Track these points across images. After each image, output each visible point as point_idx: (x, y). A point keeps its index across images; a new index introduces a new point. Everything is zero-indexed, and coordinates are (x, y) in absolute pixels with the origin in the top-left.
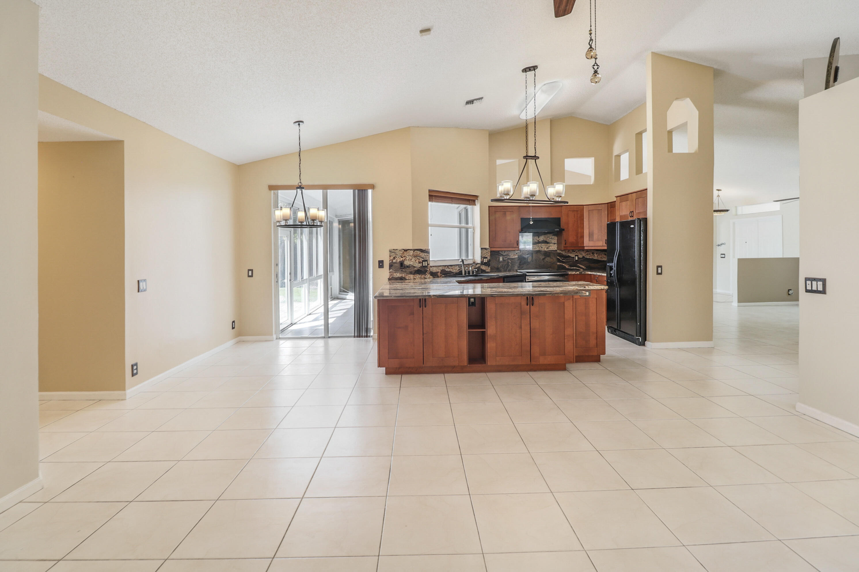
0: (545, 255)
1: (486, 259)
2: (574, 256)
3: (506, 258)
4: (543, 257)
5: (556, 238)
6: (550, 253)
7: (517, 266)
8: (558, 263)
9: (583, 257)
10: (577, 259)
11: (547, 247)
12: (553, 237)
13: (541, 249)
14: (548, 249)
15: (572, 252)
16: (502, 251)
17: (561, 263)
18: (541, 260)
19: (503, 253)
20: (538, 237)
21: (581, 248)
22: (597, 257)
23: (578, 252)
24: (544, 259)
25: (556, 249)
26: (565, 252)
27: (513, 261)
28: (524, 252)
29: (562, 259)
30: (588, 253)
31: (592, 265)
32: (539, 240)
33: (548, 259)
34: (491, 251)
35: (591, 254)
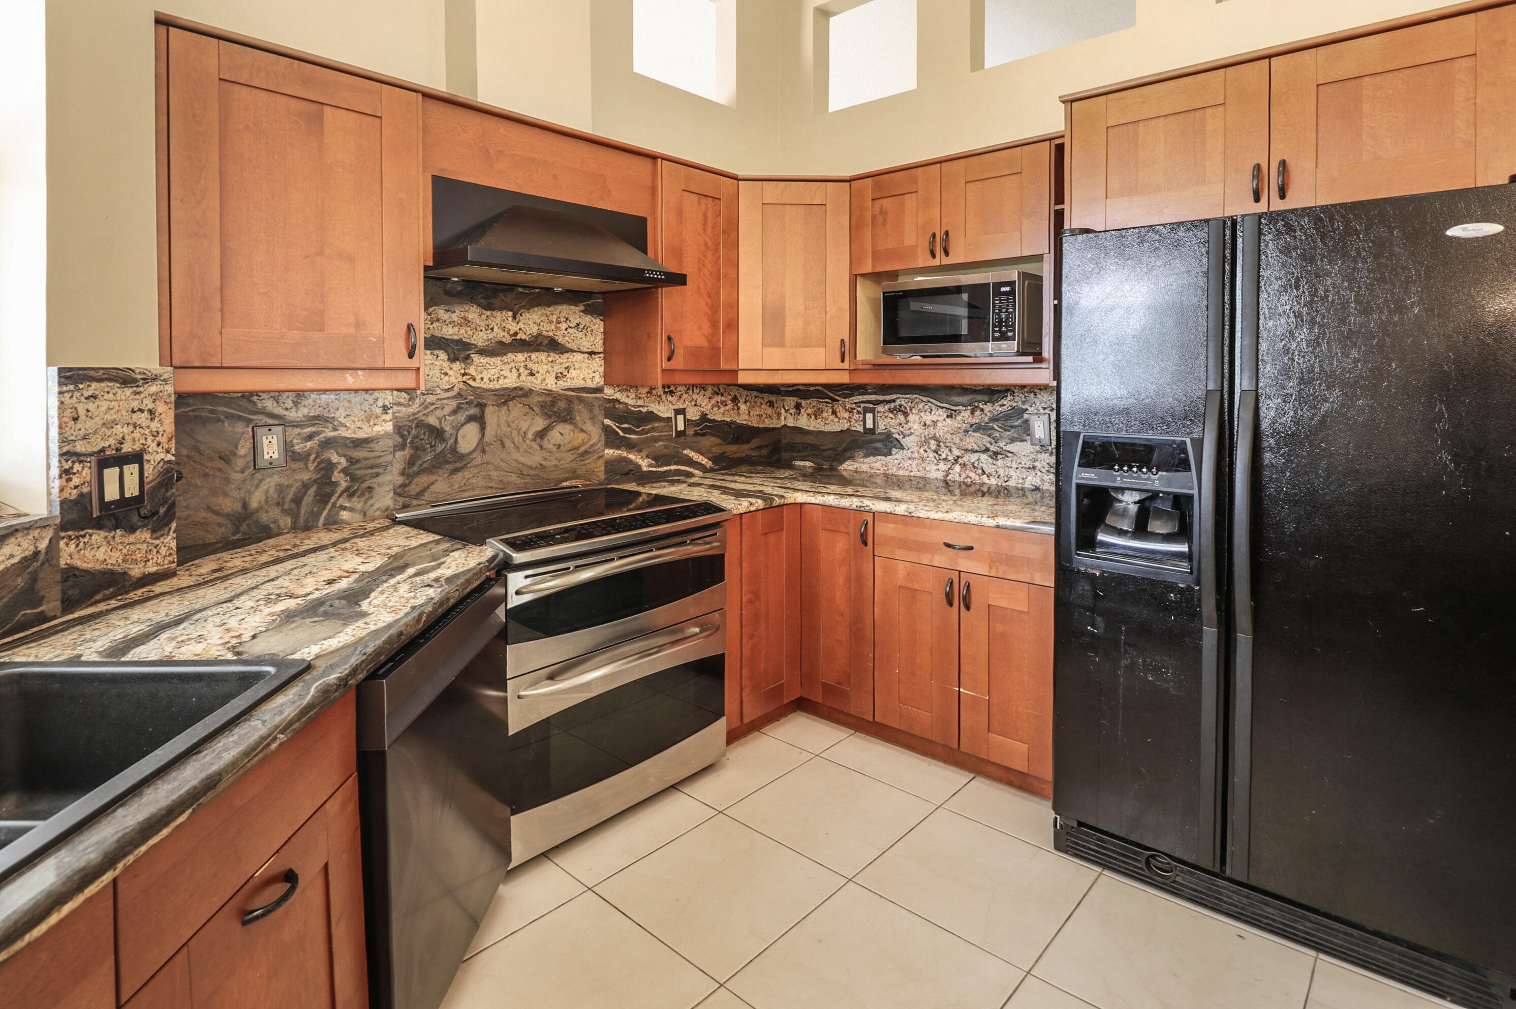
0: (547, 416)
1: (135, 468)
2: (670, 414)
3: (310, 437)
4: (540, 423)
5: (598, 325)
6: (569, 400)
7: (391, 487)
8: (607, 451)
9: (704, 416)
10: (681, 427)
11: (557, 369)
12: (586, 320)
13: (530, 378)
14: (561, 382)
15: (664, 397)
16: (277, 395)
17: (618, 448)
18: (528, 441)
19: (289, 404)
20: (514, 317)
21: (727, 379)
22: (746, 417)
23: (685, 396)
24: (541, 434)
25: (598, 381)
26: (638, 398)
27: (359, 454)
28: (430, 399)
29: (623, 430)
30: (719, 398)
31: (732, 450)
32: (516, 334)
33: (561, 434)
34: (181, 398)
35: (730, 405)
